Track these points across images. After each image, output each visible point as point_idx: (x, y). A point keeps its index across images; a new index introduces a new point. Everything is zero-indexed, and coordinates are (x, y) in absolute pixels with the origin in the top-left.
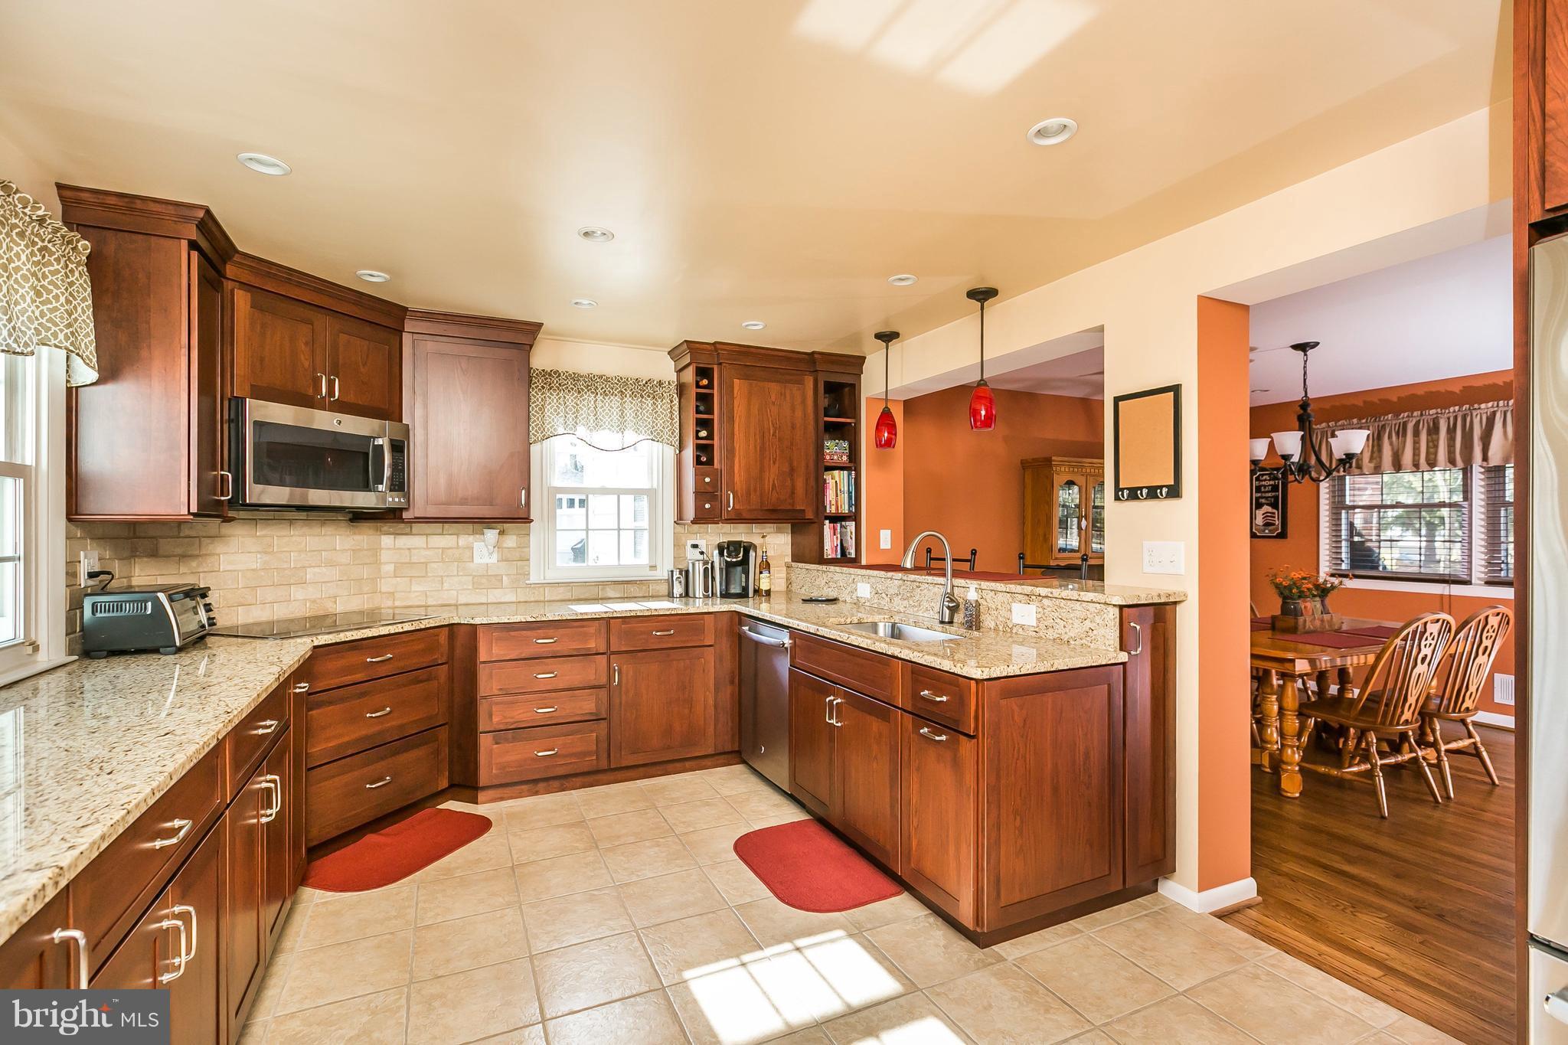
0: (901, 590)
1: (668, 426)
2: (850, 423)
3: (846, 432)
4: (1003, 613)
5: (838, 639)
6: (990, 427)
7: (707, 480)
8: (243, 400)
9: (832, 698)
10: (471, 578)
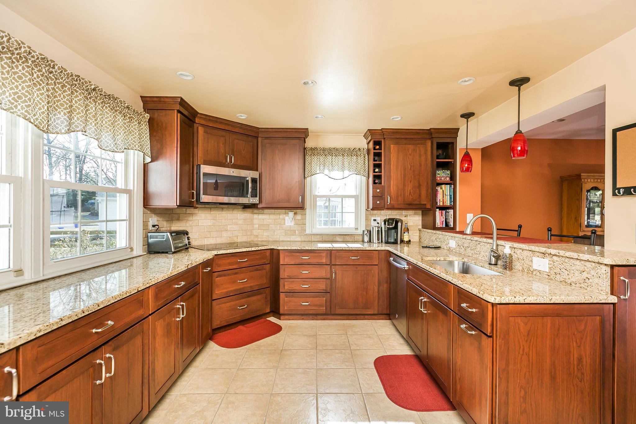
0: (470, 245)
1: (363, 168)
2: (451, 162)
3: (448, 166)
4: (527, 262)
5: (425, 268)
6: (524, 156)
7: (378, 191)
8: (200, 165)
9: (422, 298)
10: (284, 231)
